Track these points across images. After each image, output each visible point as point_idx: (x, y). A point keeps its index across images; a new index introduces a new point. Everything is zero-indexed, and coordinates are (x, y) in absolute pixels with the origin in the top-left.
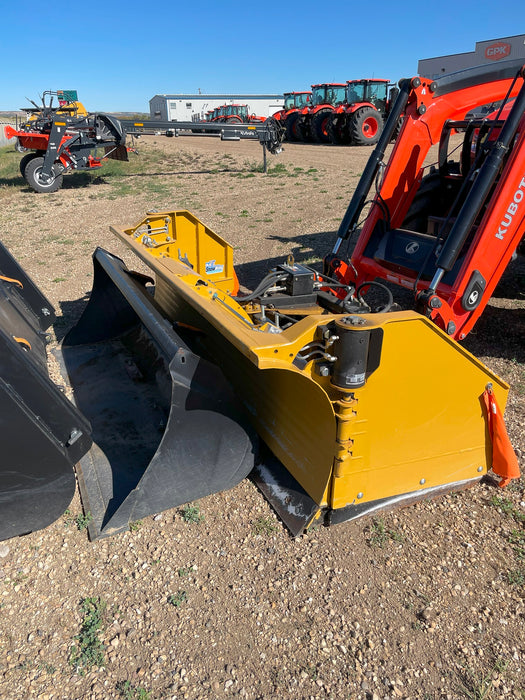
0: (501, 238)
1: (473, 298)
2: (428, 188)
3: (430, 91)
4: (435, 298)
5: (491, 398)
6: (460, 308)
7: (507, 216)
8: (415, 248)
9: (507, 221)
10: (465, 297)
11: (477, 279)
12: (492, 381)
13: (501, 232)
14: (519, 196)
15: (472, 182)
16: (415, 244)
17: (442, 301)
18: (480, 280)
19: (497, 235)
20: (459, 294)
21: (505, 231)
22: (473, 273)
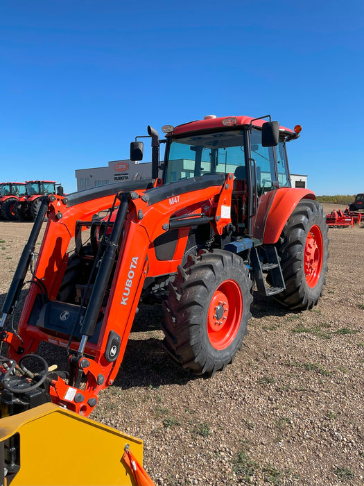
0: (125, 304)
1: (113, 351)
2: (74, 264)
3: (63, 203)
4: (83, 360)
5: (130, 457)
6: (105, 361)
7: (126, 289)
8: (67, 316)
9: (127, 292)
10: (107, 352)
11: (113, 337)
12: (129, 442)
13: (124, 300)
14: (131, 275)
15: (98, 268)
16: (67, 313)
17: (89, 361)
18: (115, 337)
19: (122, 303)
20: (102, 351)
21: (127, 299)
22: (110, 333)
